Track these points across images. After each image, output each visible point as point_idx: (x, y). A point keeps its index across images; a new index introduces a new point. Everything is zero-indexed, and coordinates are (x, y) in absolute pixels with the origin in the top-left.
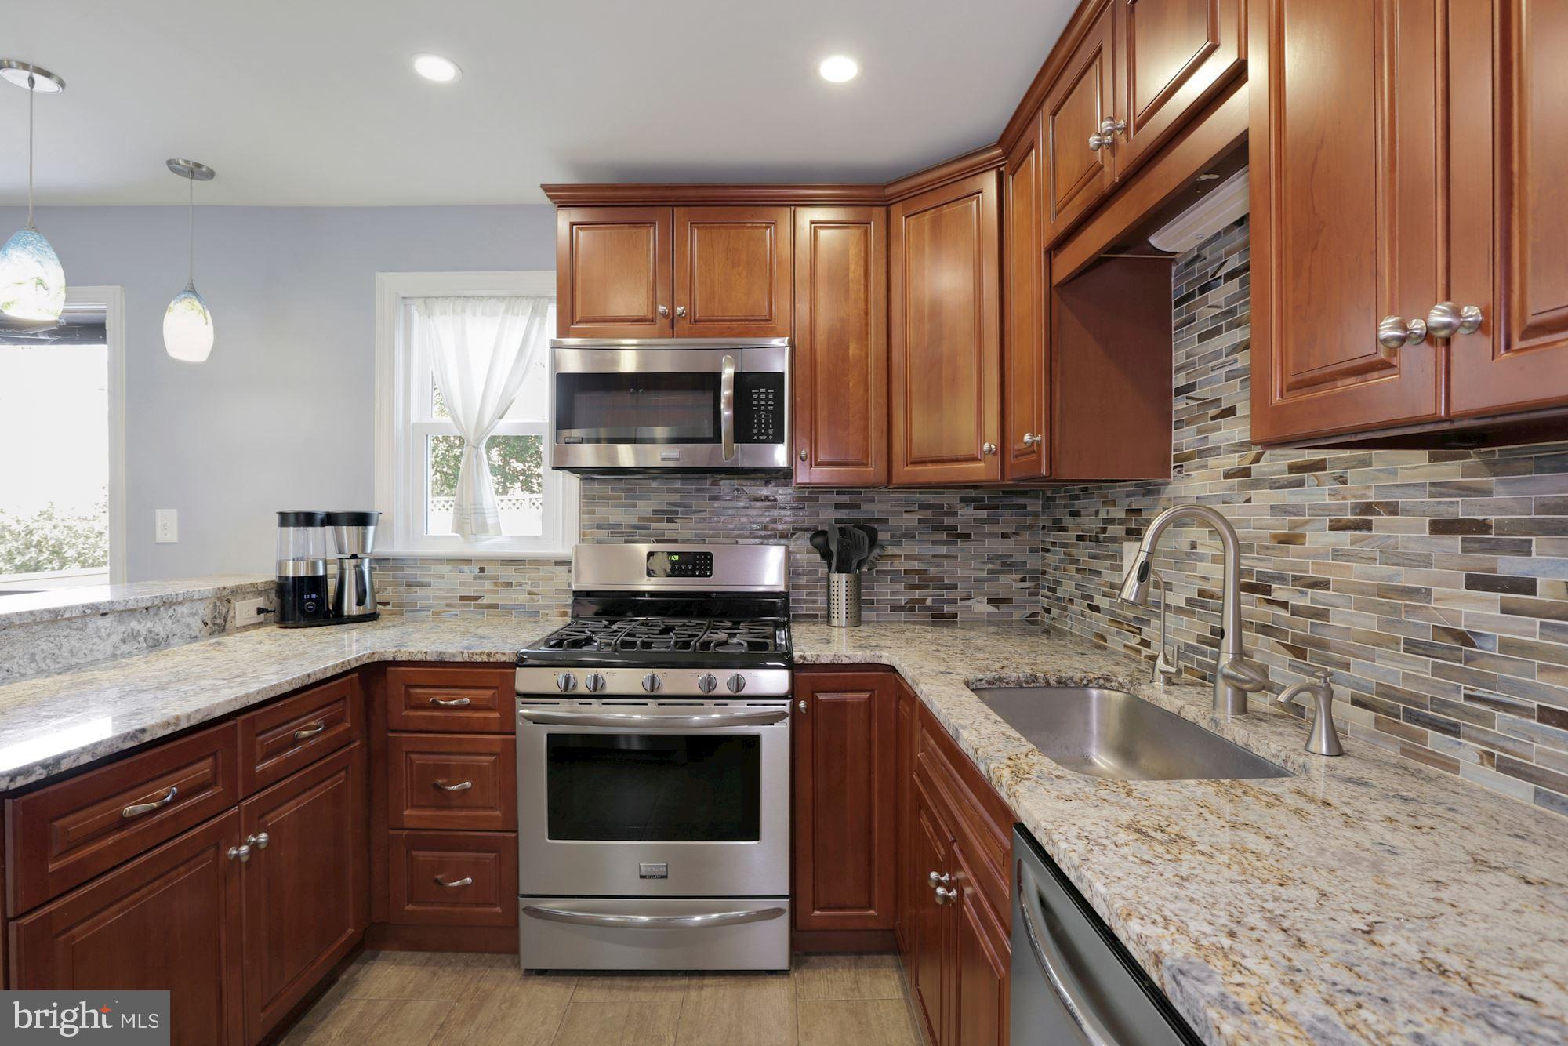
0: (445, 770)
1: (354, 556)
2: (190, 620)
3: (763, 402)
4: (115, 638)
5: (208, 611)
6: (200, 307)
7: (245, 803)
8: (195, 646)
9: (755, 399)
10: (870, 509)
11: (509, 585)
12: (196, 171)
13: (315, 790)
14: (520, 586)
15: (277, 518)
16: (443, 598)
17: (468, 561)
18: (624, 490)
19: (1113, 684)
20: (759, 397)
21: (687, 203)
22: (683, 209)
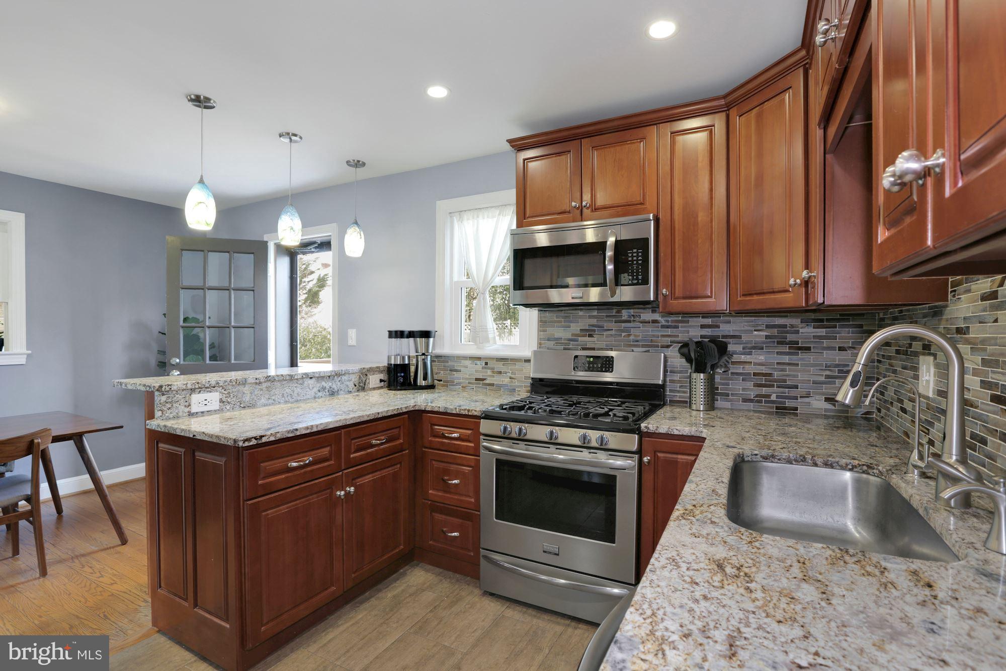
0: (447, 472)
1: (423, 354)
2: (348, 383)
3: (635, 258)
4: (315, 390)
5: (356, 379)
6: (358, 230)
7: (345, 471)
8: (349, 396)
9: (630, 257)
10: (726, 328)
11: (500, 373)
12: (358, 164)
13: (382, 471)
14: (506, 373)
15: (387, 334)
16: (466, 379)
17: (479, 359)
18: (563, 317)
19: (875, 471)
20: (632, 255)
21: (589, 135)
22: (587, 139)
